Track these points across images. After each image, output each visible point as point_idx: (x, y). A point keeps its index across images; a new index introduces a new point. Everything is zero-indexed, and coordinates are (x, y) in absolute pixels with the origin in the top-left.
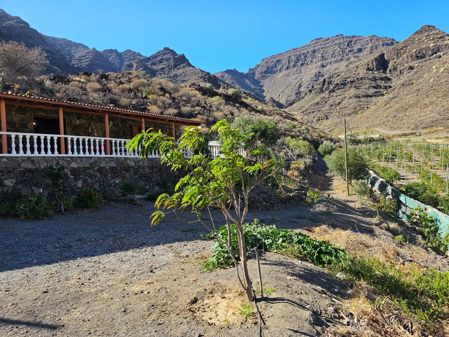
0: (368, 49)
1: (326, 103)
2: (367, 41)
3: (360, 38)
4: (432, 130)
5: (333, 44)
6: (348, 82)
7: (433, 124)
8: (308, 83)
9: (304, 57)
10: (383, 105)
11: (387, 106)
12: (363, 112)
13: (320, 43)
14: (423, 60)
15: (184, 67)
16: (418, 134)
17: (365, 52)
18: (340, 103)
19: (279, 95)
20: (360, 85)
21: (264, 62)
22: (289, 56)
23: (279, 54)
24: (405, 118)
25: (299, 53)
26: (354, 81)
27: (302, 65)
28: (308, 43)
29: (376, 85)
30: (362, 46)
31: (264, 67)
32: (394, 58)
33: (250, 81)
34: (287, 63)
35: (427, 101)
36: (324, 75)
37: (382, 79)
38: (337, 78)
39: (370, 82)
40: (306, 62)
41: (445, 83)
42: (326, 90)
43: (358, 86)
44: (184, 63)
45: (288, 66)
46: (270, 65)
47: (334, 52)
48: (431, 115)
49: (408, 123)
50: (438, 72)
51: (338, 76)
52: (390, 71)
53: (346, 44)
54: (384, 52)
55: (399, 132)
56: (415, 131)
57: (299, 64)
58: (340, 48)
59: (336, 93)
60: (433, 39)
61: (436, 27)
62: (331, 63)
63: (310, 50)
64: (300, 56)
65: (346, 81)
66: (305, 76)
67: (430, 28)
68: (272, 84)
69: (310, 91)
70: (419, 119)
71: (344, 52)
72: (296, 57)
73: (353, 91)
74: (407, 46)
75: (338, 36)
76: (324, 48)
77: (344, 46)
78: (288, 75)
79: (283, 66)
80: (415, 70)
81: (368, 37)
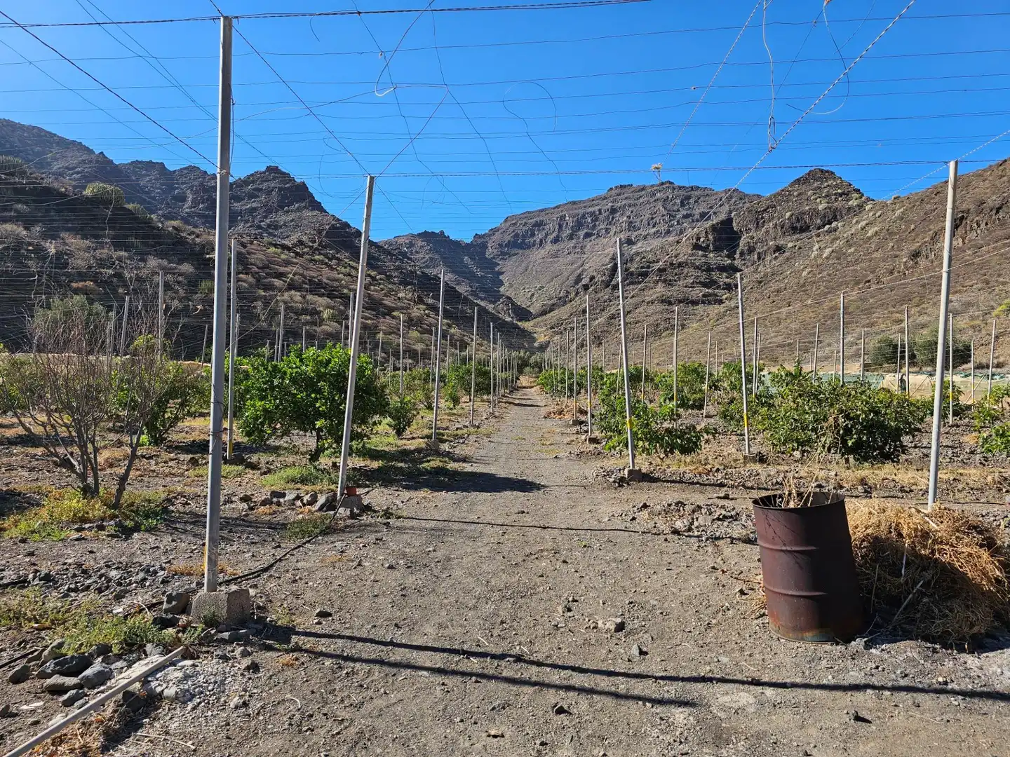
2: (721, 200)
3: (706, 193)
5: (652, 200)
6: (654, 271)
9: (592, 220)
13: (626, 195)
14: (804, 235)
15: (299, 210)
19: (533, 295)
20: (676, 277)
21: (508, 224)
22: (561, 216)
23: (541, 211)
25: (581, 211)
26: (664, 270)
27: (588, 235)
28: (603, 192)
29: (708, 280)
30: (711, 208)
31: (507, 234)
32: (750, 229)
33: (473, 259)
34: (557, 230)
37: (722, 269)
39: (697, 273)
40: (595, 232)
41: (826, 278)
43: (670, 280)
44: (302, 199)
45: (558, 236)
46: (521, 230)
47: (654, 216)
50: (819, 256)
51: (643, 258)
52: (742, 254)
53: (679, 201)
54: (733, 215)
57: (580, 233)
58: (665, 209)
60: (827, 196)
61: (837, 174)
62: (645, 238)
63: (606, 208)
64: (584, 216)
65: (649, 267)
66: (591, 259)
67: (825, 174)
68: (522, 271)
69: (586, 287)
71: (672, 217)
72: (575, 219)
73: (660, 289)
74: (775, 206)
75: (662, 184)
76: (635, 205)
77: (674, 205)
78: (556, 255)
79: (547, 235)
80: (787, 254)
81: (723, 192)
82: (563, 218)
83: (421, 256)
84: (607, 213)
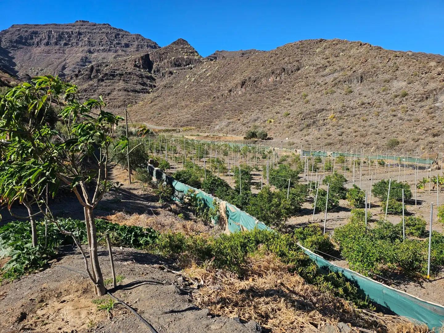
0: (135, 46)
1: (95, 91)
2: (134, 39)
3: (126, 34)
4: (187, 129)
5: (100, 32)
6: (117, 74)
7: (188, 123)
8: (74, 66)
9: (68, 36)
10: (149, 102)
11: (153, 103)
12: (132, 106)
13: (86, 26)
14: (179, 68)
16: (178, 131)
17: (132, 49)
18: (109, 94)
20: (129, 79)
21: (15, 29)
23: (37, 25)
24: (167, 116)
25: (61, 30)
26: (122, 75)
27: (66, 44)
28: (73, 22)
29: (143, 82)
30: (129, 42)
31: (15, 35)
32: (157, 61)
34: (47, 38)
35: (183, 104)
36: (91, 61)
37: (148, 78)
38: (106, 68)
39: (137, 78)
40: (70, 43)
41: (195, 91)
42: (94, 77)
43: (126, 80)
45: (48, 42)
46: (23, 34)
47: (102, 41)
48: (186, 116)
49: (170, 121)
50: (190, 80)
51: (107, 66)
52: (154, 72)
53: (114, 35)
54: (149, 53)
55: (163, 128)
56: (175, 128)
57: (61, 42)
58: (108, 38)
59: (105, 82)
60: (186, 52)
61: (189, 43)
62: (98, 51)
63: (75, 31)
64: (63, 33)
65: (114, 72)
66: (69, 57)
67: (184, 42)
68: (27, 58)
69: (77, 76)
70: (178, 118)
71: (111, 43)
72: (58, 34)
73: (121, 84)
74: (167, 53)
75: (105, 24)
76: (91, 33)
77: (112, 36)
78: (48, 52)
79: (41, 40)
80: (174, 75)
81: (134, 35)
82: (50, 32)
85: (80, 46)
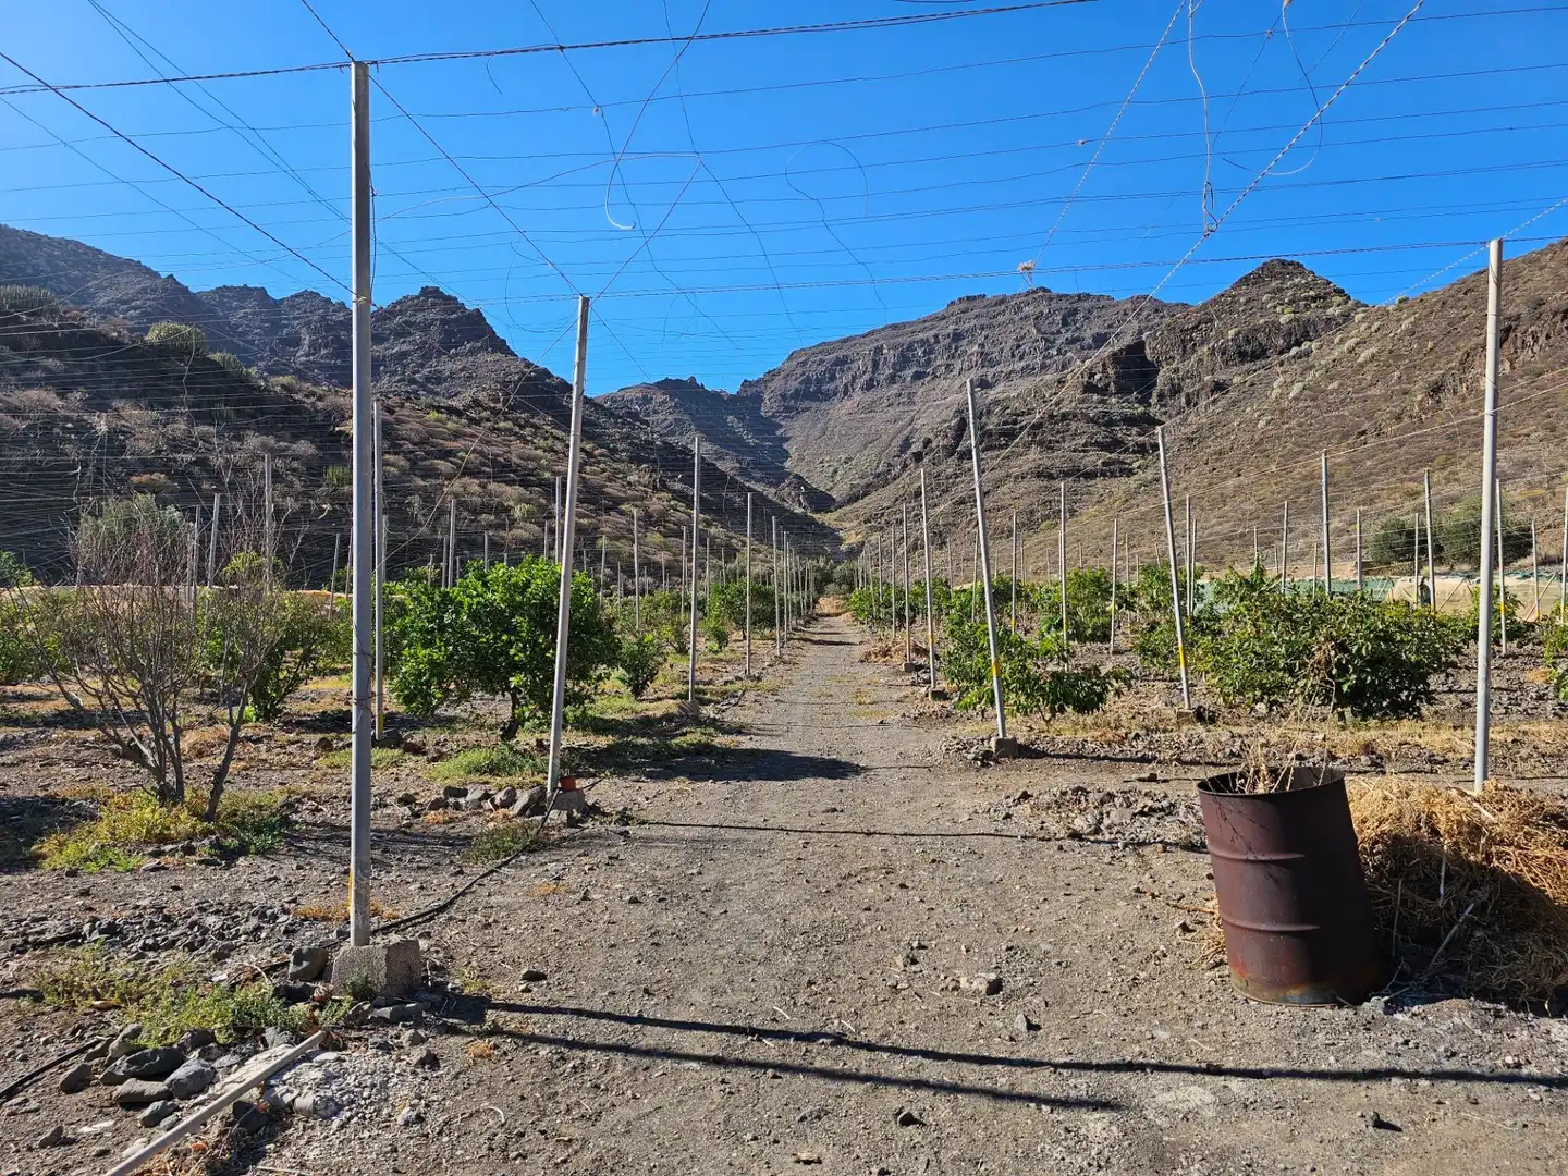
2: (1126, 314)
3: (1101, 303)
5: (1017, 318)
9: (924, 352)
13: (976, 312)
14: (1257, 364)
15: (472, 352)
19: (836, 472)
20: (1058, 437)
21: (795, 363)
22: (876, 348)
23: (845, 341)
25: (907, 339)
26: (1040, 426)
27: (918, 376)
28: (940, 309)
29: (1109, 440)
30: (1110, 326)
31: (793, 378)
32: (1173, 358)
33: (741, 420)
34: (870, 369)
37: (1130, 421)
39: (1093, 429)
40: (929, 370)
43: (1050, 442)
44: (478, 338)
45: (872, 380)
46: (814, 371)
47: (1021, 343)
50: (1284, 395)
51: (1006, 408)
52: (1161, 396)
53: (1059, 318)
54: (1144, 337)
57: (906, 373)
58: (1038, 330)
60: (1292, 301)
61: (1308, 267)
62: (1008, 377)
63: (945, 332)
64: (910, 347)
65: (1015, 423)
66: (924, 412)
68: (817, 434)
69: (918, 457)
71: (1050, 343)
72: (897, 352)
73: (1034, 456)
74: (1211, 321)
75: (1034, 292)
76: (990, 327)
77: (1052, 323)
78: (869, 409)
79: (854, 378)
80: (1232, 395)
81: (1125, 302)
82: (879, 350)
83: (661, 417)
84: (948, 340)
85: (956, 372)
